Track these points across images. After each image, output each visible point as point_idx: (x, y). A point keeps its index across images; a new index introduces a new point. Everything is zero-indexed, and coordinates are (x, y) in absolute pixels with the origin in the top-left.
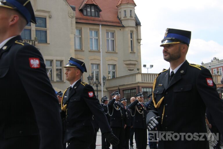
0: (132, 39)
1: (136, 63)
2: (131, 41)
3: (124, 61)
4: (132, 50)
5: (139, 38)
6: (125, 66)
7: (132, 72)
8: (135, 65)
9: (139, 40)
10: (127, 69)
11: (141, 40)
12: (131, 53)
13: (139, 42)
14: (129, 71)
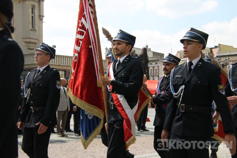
0: (33, 15)
1: (37, 41)
2: (32, 17)
3: (23, 38)
4: (33, 27)
5: (41, 14)
6: (24, 44)
7: (32, 52)
8: (35, 43)
9: (41, 17)
10: (26, 47)
11: (44, 17)
12: (31, 30)
13: (41, 19)
14: (28, 50)
